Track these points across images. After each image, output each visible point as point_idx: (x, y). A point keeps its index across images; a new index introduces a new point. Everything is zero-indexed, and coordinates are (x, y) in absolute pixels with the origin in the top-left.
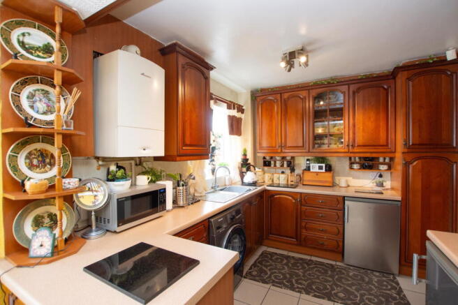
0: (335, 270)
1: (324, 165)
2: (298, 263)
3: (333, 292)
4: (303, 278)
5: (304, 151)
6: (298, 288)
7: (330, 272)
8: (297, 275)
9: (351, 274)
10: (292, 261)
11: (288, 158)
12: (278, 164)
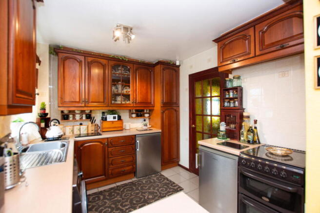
0: (135, 185)
1: (117, 116)
2: (111, 193)
3: (146, 198)
4: (124, 201)
5: (105, 105)
6: (127, 209)
7: (134, 188)
8: (119, 201)
9: (144, 182)
10: (107, 194)
11: (87, 112)
12: (78, 117)
